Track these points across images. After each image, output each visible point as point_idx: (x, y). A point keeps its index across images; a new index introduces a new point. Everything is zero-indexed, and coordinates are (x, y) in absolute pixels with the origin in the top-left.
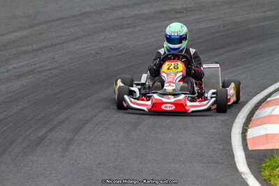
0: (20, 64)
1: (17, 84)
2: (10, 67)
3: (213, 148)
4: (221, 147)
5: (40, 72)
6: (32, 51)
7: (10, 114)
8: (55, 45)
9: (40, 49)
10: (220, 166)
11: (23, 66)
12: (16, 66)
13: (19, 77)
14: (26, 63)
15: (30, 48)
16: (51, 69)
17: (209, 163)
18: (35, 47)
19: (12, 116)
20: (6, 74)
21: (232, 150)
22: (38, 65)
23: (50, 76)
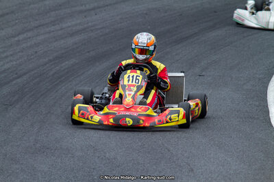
0: (73, 23)
1: (70, 41)
2: (64, 25)
3: (250, 105)
4: (257, 103)
5: (92, 31)
6: (85, 11)
7: (62, 69)
8: (107, 6)
9: (93, 9)
10: (255, 121)
11: (76, 25)
12: (70, 24)
13: (72, 35)
14: (79, 21)
15: (83, 8)
16: (101, 28)
17: (245, 118)
18: (88, 7)
19: (64, 70)
20: (60, 32)
21: (267, 106)
22: (90, 24)
23: (101, 34)
